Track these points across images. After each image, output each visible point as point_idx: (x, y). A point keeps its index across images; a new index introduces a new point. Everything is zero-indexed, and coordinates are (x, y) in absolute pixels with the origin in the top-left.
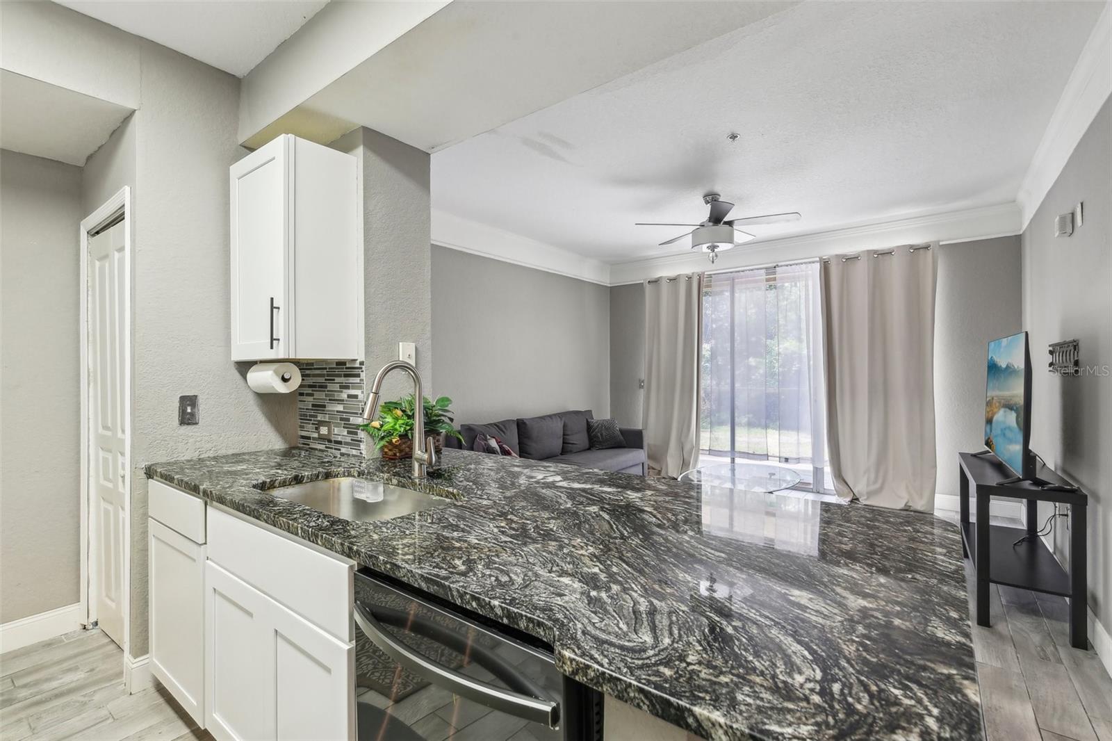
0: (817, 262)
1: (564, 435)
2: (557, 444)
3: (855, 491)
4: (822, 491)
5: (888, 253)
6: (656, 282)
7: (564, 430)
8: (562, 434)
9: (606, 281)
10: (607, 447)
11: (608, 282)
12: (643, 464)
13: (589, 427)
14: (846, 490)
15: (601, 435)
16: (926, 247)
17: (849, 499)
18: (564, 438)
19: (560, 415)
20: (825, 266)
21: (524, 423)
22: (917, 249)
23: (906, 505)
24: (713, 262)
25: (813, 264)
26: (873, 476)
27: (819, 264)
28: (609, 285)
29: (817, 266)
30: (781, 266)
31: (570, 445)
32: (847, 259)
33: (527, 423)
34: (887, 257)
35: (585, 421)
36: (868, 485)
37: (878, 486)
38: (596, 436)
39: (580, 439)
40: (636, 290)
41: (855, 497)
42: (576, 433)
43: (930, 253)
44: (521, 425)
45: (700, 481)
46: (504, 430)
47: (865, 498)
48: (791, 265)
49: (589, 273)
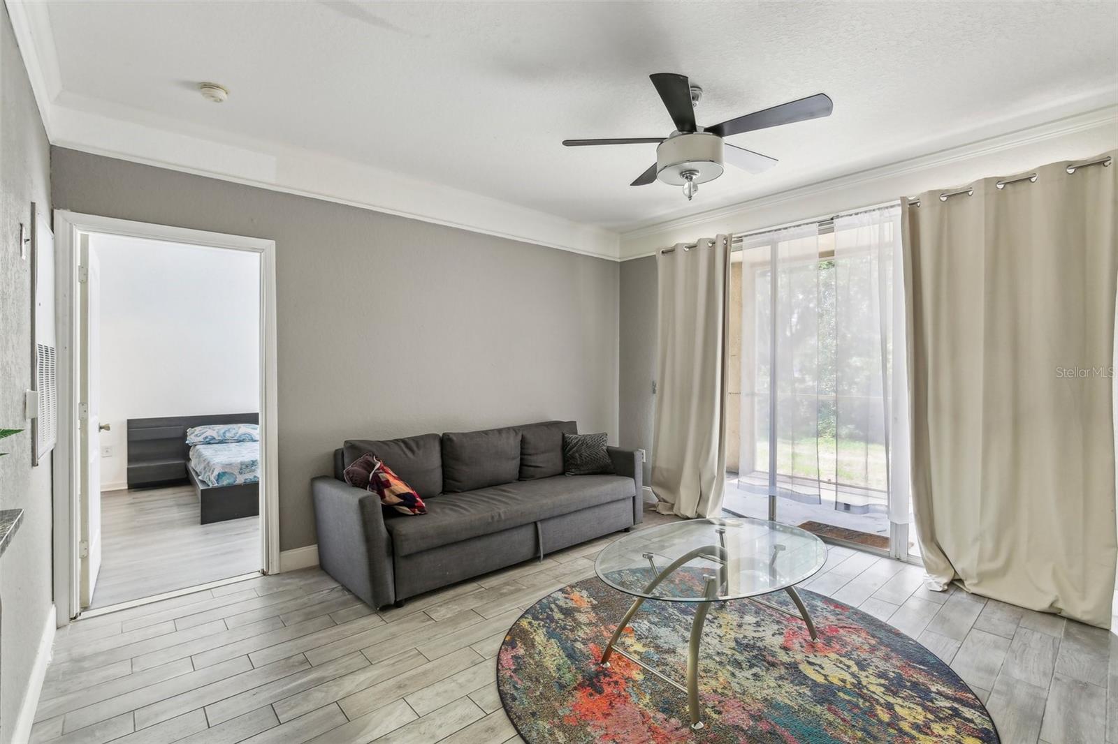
0: (899, 205)
1: (522, 454)
2: (511, 467)
3: (958, 567)
4: (904, 557)
5: (1026, 179)
6: (669, 252)
7: (522, 448)
8: (519, 453)
9: (615, 254)
10: (587, 472)
11: (618, 256)
12: (634, 498)
13: (565, 444)
14: (942, 564)
15: (581, 456)
16: (1101, 163)
17: (945, 580)
18: (522, 459)
19: (515, 429)
20: (912, 211)
21: (450, 440)
22: (1082, 167)
23: (1051, 605)
24: (690, 197)
25: (892, 209)
26: (989, 545)
27: (900, 208)
28: (619, 260)
29: (899, 211)
30: (842, 217)
31: (532, 469)
32: (949, 197)
33: (455, 438)
34: (1022, 187)
35: (560, 437)
36: (981, 559)
37: (999, 563)
38: (573, 457)
39: (548, 459)
40: (648, 263)
41: (957, 577)
42: (543, 453)
43: (1108, 172)
44: (445, 442)
45: (724, 525)
46: (415, 448)
47: (975, 581)
48: (857, 214)
49: (585, 243)
